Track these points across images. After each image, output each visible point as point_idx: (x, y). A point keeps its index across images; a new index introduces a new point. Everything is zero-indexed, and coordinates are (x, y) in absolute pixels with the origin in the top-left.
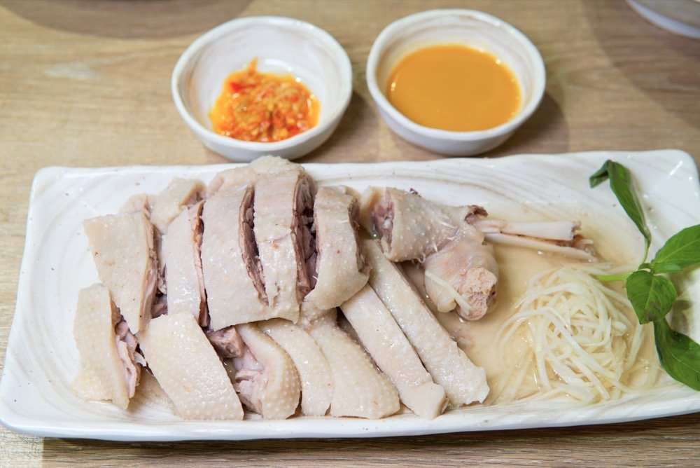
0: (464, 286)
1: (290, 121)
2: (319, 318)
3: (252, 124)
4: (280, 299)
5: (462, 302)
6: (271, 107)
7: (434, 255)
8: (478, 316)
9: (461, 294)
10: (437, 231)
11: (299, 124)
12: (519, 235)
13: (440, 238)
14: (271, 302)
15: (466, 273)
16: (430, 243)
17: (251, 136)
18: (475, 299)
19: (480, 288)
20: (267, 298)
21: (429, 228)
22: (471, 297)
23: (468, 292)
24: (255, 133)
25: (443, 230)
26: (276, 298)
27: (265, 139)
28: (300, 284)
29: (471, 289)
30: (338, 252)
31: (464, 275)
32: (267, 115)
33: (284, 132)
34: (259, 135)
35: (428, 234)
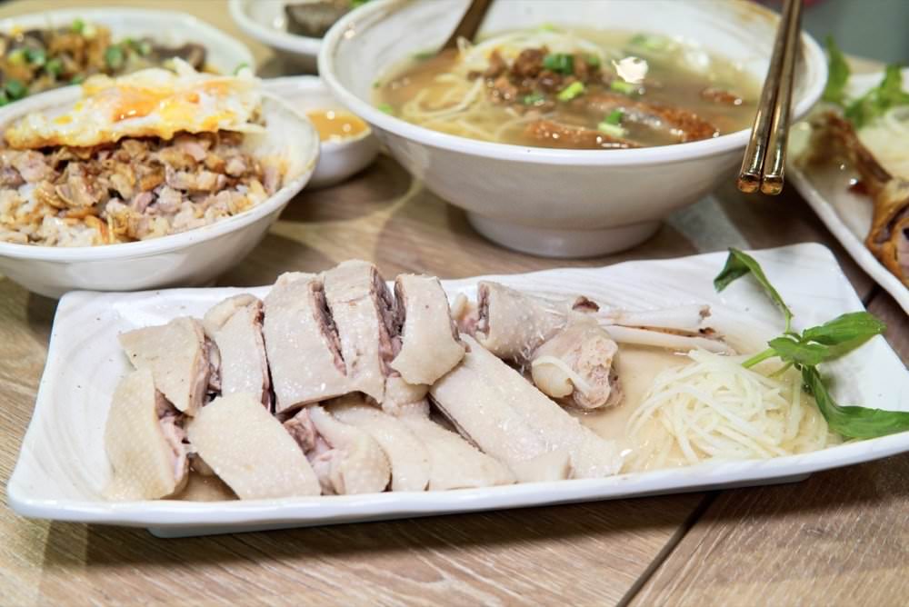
0: (580, 362)
2: (407, 403)
4: (360, 366)
5: (580, 381)
8: (600, 400)
9: (578, 372)
10: (542, 319)
12: (643, 328)
13: (546, 327)
14: (349, 369)
15: (580, 348)
16: (533, 331)
18: (593, 376)
19: (599, 359)
20: (345, 366)
21: (531, 312)
22: (590, 375)
23: (585, 367)
25: (549, 319)
26: (354, 364)
28: (383, 349)
29: (588, 363)
30: (427, 307)
31: (579, 350)
35: (530, 319)
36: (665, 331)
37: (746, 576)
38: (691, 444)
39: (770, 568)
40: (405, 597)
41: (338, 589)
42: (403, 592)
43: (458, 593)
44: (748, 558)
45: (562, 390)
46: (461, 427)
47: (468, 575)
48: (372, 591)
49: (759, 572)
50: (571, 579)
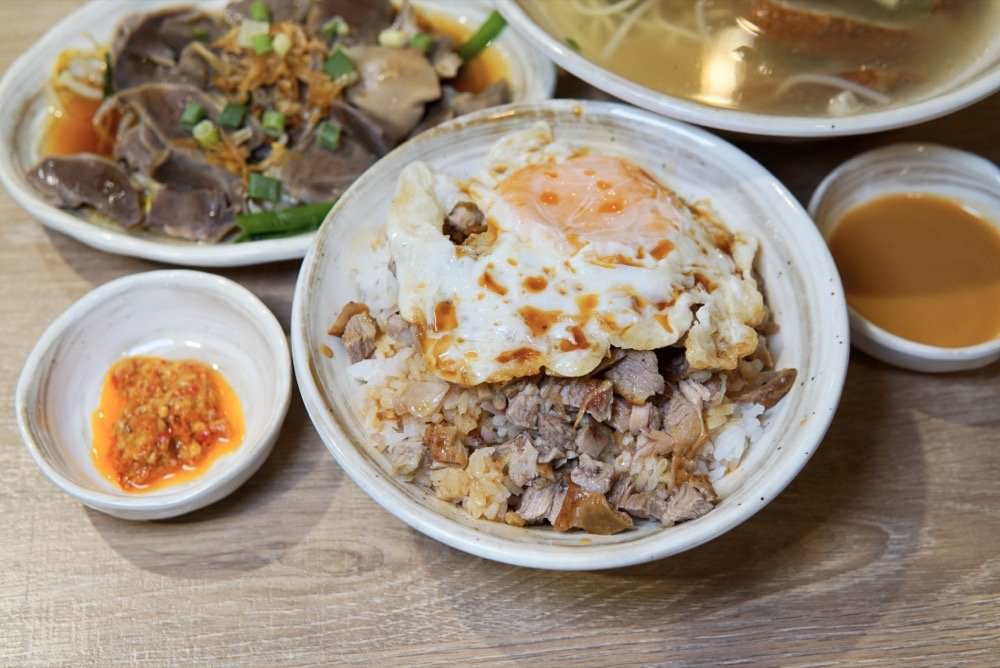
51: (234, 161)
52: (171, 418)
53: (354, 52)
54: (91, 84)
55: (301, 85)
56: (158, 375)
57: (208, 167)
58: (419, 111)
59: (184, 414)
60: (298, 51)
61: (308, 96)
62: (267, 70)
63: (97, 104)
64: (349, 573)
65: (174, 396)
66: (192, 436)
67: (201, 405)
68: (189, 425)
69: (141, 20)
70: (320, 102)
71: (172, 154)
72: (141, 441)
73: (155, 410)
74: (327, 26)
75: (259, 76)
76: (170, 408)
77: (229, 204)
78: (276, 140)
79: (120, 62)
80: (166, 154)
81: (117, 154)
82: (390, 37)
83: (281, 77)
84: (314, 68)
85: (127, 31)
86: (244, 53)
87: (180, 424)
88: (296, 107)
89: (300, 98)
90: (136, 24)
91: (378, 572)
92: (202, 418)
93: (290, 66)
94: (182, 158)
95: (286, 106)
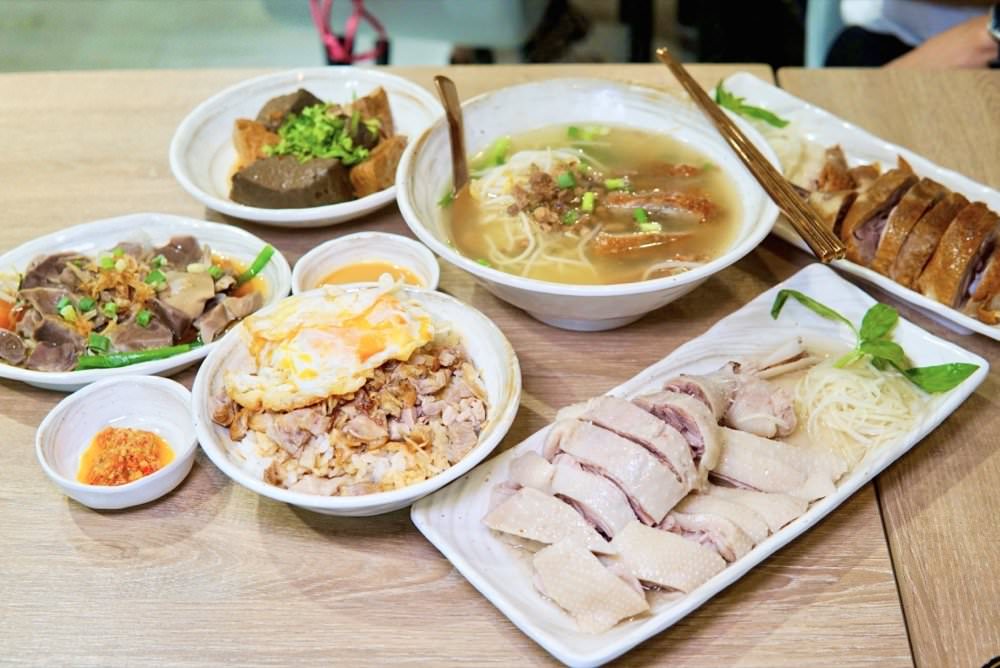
0: (776, 409)
1: (143, 464)
3: (108, 469)
5: (777, 422)
6: (123, 453)
7: (733, 406)
11: (153, 464)
13: (730, 392)
15: (770, 400)
17: (109, 480)
18: (786, 415)
19: (787, 403)
22: (783, 415)
24: (111, 476)
27: (124, 481)
31: (770, 402)
32: (121, 459)
33: (139, 473)
34: (116, 477)
36: (776, 365)
37: (931, 497)
38: (856, 431)
39: (936, 486)
40: (785, 600)
41: (747, 615)
42: (783, 598)
43: (806, 583)
44: (922, 486)
45: (771, 430)
46: (735, 480)
47: (801, 570)
48: (765, 606)
49: (934, 491)
50: (852, 544)
51: (84, 328)
52: (128, 457)
53: (169, 275)
54: (10, 294)
55: (131, 290)
56: (126, 435)
57: (68, 331)
58: (202, 305)
59: (136, 456)
60: (131, 271)
61: (135, 295)
62: (111, 280)
63: (13, 305)
64: (116, 558)
65: (132, 445)
66: (139, 468)
67: (147, 452)
68: (138, 462)
69: (45, 258)
70: (140, 299)
71: (46, 322)
72: (106, 466)
73: (120, 452)
74: (156, 260)
75: (105, 283)
76: (128, 451)
77: (76, 351)
78: (111, 319)
79: (27, 278)
80: (42, 322)
81: (17, 329)
82: (193, 267)
83: (119, 283)
84: (141, 280)
85: (36, 264)
86: (99, 270)
87: (132, 461)
88: (126, 302)
89: (130, 298)
90: (42, 261)
91: (132, 560)
92: (146, 459)
93: (124, 277)
94: (52, 324)
95: (121, 302)
